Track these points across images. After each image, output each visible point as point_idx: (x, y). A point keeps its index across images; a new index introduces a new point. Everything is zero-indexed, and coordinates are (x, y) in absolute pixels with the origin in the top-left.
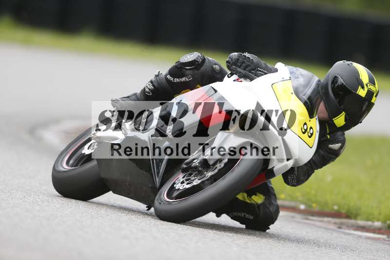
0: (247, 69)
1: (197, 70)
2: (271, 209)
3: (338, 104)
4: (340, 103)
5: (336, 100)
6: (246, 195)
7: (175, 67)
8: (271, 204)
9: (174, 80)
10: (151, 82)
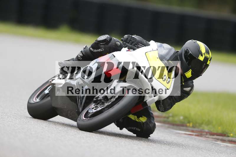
0: (133, 44)
1: (107, 45)
2: (150, 125)
3: (187, 65)
4: (189, 64)
5: (187, 62)
6: (136, 117)
7: (95, 43)
8: (150, 122)
9: (94, 51)
10: (81, 52)
